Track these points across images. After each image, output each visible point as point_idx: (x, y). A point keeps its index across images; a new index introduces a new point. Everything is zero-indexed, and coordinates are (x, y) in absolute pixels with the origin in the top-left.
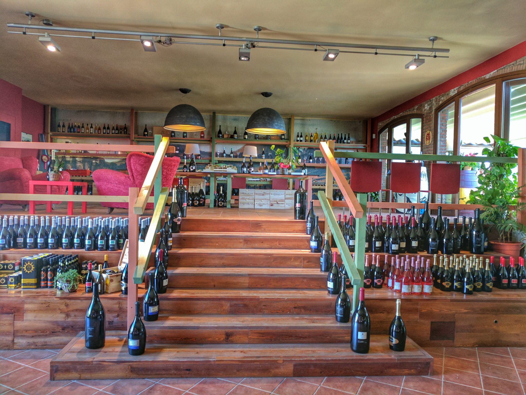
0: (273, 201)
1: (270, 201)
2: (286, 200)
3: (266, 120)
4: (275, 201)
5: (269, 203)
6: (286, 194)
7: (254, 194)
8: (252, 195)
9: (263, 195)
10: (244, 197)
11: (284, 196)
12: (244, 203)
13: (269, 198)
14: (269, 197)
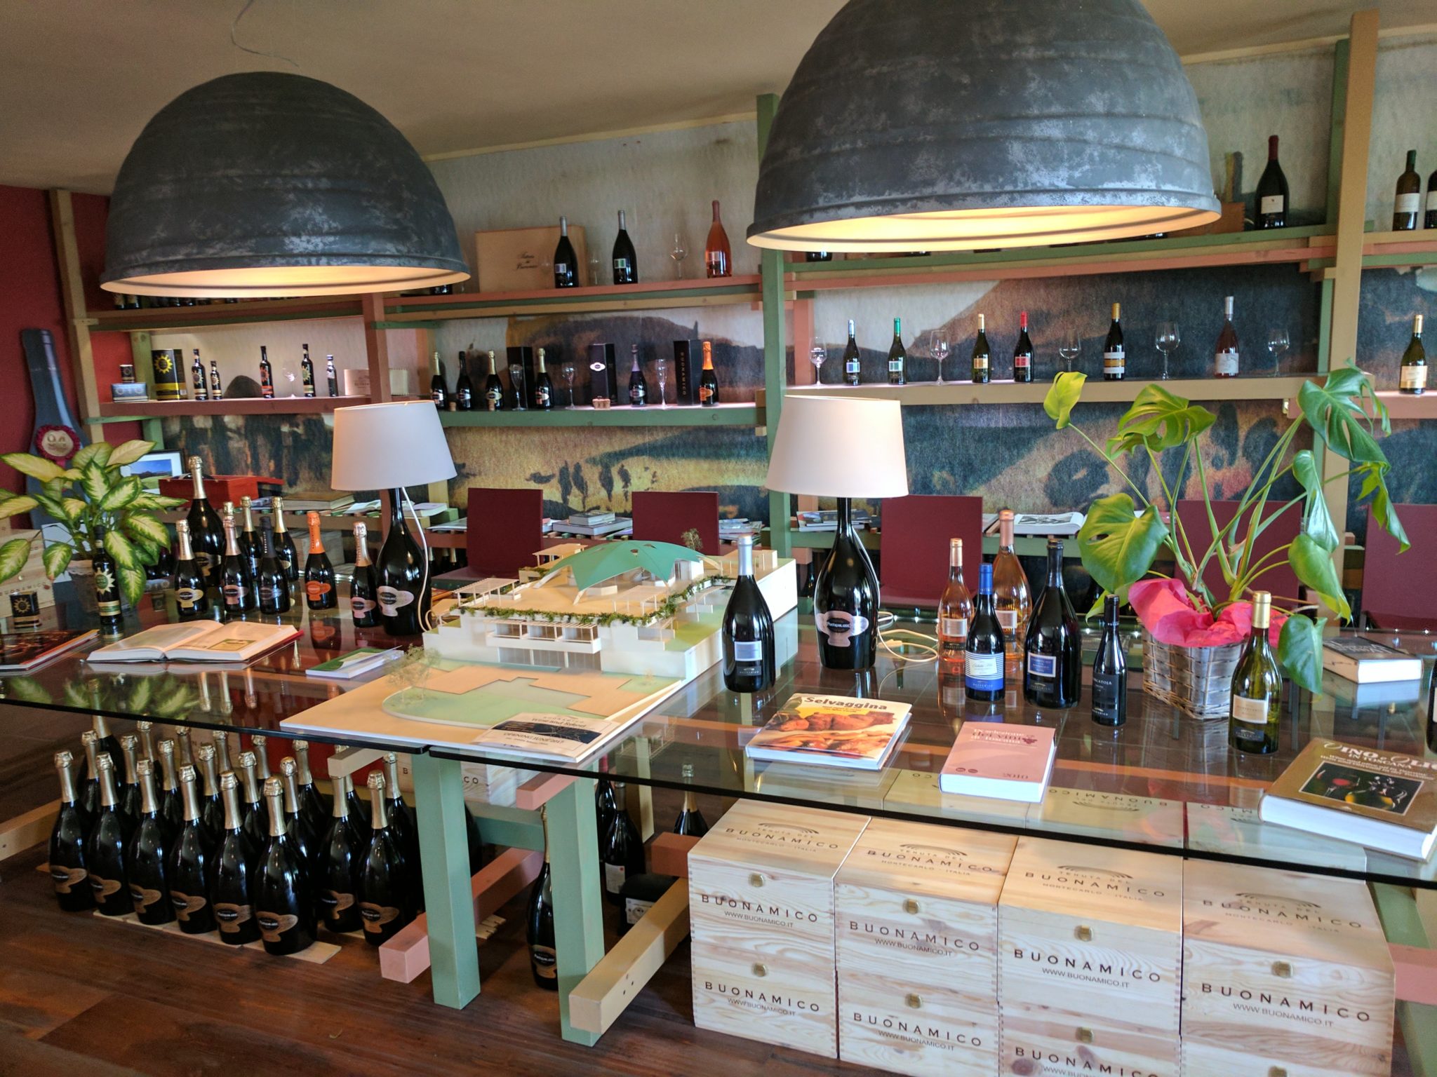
0: (1031, 1028)
1: (1003, 1023)
2: (1191, 1049)
3: (912, 104)
4: (1055, 1032)
5: (989, 1039)
6: (1192, 977)
7: (825, 920)
8: (804, 925)
9: (924, 947)
10: (733, 933)
11: (1167, 993)
12: (737, 996)
13: (987, 990)
14: (989, 975)
